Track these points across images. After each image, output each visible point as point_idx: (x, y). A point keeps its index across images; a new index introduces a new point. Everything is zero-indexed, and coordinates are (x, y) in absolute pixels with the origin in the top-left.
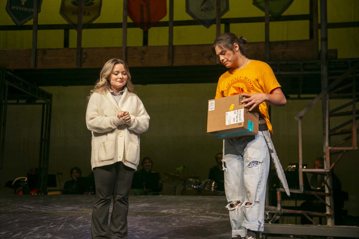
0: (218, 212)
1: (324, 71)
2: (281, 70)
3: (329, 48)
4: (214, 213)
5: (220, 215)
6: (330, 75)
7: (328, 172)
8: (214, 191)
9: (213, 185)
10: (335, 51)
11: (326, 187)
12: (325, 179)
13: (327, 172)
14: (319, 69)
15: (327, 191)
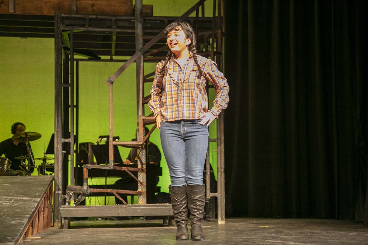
0: (9, 196)
1: (139, 30)
2: (90, 26)
3: (144, 3)
4: (4, 197)
5: (12, 199)
6: (145, 34)
7: (141, 145)
8: (7, 171)
9: (6, 163)
10: (151, 8)
11: (138, 161)
12: (138, 152)
13: (139, 145)
14: (134, 28)
15: (139, 166)
